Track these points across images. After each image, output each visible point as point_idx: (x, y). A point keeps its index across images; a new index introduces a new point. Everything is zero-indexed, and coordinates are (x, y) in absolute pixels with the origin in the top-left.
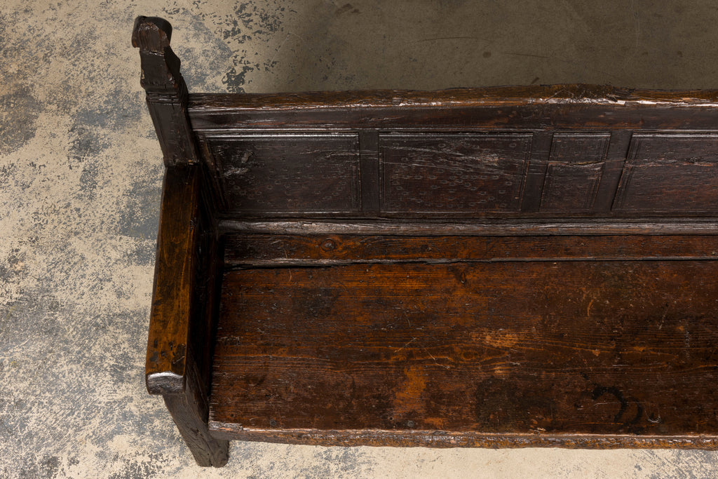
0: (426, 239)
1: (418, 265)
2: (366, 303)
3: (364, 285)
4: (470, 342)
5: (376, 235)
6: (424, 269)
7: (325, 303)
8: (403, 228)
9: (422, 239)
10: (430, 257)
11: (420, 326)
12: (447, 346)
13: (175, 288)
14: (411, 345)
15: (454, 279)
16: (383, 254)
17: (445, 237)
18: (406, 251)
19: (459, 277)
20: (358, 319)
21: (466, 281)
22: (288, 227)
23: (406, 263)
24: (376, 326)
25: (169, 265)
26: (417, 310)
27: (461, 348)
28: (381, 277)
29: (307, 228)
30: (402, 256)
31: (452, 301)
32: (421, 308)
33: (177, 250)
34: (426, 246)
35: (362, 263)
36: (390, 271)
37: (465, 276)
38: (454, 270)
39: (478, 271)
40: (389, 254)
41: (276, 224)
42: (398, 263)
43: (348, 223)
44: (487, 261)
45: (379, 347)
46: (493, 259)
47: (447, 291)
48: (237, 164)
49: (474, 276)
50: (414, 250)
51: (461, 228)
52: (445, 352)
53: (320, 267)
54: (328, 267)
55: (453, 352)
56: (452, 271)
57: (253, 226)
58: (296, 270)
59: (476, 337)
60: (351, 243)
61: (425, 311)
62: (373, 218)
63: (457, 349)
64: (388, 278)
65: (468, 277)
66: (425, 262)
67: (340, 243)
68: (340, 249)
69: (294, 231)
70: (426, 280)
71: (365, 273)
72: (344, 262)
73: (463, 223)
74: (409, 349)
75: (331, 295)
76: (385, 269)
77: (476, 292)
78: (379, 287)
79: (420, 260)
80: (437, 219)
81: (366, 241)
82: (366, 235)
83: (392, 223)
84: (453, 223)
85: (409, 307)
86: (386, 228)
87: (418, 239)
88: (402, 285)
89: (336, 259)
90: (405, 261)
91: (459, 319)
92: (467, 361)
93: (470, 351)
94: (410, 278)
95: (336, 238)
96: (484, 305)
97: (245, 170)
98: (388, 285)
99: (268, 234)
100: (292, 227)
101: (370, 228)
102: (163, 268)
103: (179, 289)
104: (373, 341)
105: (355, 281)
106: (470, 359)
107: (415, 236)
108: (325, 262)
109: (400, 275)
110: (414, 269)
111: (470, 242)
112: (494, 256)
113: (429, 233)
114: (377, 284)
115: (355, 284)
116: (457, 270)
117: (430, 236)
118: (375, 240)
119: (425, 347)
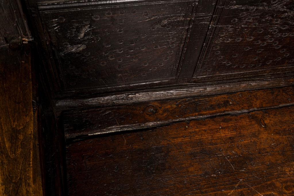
0: (225, 96)
1: (225, 117)
2: (193, 155)
3: (187, 139)
4: (286, 176)
5: (187, 97)
6: (231, 120)
7: (159, 160)
8: (209, 89)
9: (223, 96)
10: (233, 110)
11: (242, 168)
12: (269, 183)
13: (24, 184)
14: (240, 186)
15: (256, 125)
16: (196, 111)
17: (239, 93)
18: (213, 107)
19: (260, 122)
20: (190, 169)
21: (265, 125)
22: (116, 99)
23: (215, 116)
24: (206, 173)
25: (12, 156)
26: (236, 155)
27: (281, 183)
28: (200, 131)
29: (132, 98)
30: (211, 112)
31: (261, 143)
32: (238, 152)
33: (21, 137)
34: (228, 102)
35: (180, 121)
36: (205, 125)
37: (264, 121)
38: (253, 117)
39: (271, 116)
40: (200, 111)
41: (106, 98)
42: (210, 117)
43: (165, 90)
44: (276, 107)
45: (214, 193)
46: (281, 105)
47: (254, 135)
48: (74, 42)
49: (270, 120)
50: (219, 106)
51: (253, 84)
52: (269, 188)
53: (147, 129)
54: (153, 128)
55: (276, 187)
56: (252, 118)
57: (86, 102)
58: (128, 134)
59: (290, 171)
60: (169, 106)
61: (242, 154)
62: (183, 84)
63: (278, 184)
64: (205, 131)
65: (266, 122)
66: (230, 114)
67: (160, 108)
68: (161, 112)
69: (121, 102)
70: (235, 129)
71: (186, 129)
72: (167, 122)
73: (254, 80)
74: (240, 190)
75: (162, 152)
76: (201, 124)
77: (277, 133)
78: (200, 139)
79: (226, 113)
80: (234, 79)
81: (180, 103)
82: (179, 98)
83: (200, 86)
84: (246, 81)
85: (229, 153)
86: (196, 90)
87: (219, 97)
88: (217, 135)
89: (159, 121)
90: (214, 115)
91: (270, 157)
92: (289, 193)
93: (289, 184)
94: (222, 128)
95: (156, 104)
96: (285, 143)
97: (82, 47)
98: (206, 137)
99: (99, 107)
100: (118, 99)
101: (183, 92)
102: (6, 161)
103: (29, 185)
104: (208, 188)
105: (179, 137)
106: (291, 191)
107: (216, 95)
108: (151, 124)
109: (214, 127)
110: (224, 121)
111: (259, 94)
112: (280, 103)
113: (228, 91)
114: (197, 137)
115: (180, 140)
116: (256, 117)
117: (228, 93)
118: (186, 101)
119: (252, 186)
